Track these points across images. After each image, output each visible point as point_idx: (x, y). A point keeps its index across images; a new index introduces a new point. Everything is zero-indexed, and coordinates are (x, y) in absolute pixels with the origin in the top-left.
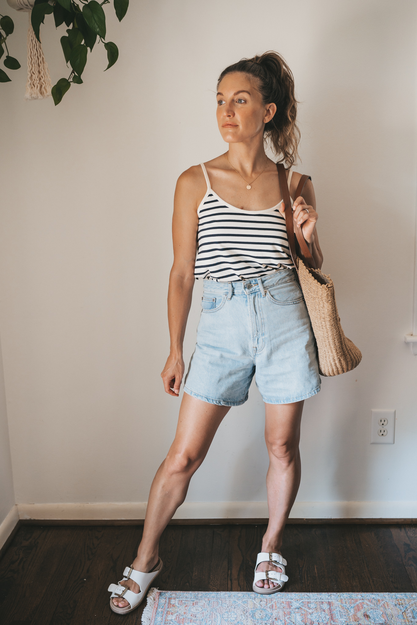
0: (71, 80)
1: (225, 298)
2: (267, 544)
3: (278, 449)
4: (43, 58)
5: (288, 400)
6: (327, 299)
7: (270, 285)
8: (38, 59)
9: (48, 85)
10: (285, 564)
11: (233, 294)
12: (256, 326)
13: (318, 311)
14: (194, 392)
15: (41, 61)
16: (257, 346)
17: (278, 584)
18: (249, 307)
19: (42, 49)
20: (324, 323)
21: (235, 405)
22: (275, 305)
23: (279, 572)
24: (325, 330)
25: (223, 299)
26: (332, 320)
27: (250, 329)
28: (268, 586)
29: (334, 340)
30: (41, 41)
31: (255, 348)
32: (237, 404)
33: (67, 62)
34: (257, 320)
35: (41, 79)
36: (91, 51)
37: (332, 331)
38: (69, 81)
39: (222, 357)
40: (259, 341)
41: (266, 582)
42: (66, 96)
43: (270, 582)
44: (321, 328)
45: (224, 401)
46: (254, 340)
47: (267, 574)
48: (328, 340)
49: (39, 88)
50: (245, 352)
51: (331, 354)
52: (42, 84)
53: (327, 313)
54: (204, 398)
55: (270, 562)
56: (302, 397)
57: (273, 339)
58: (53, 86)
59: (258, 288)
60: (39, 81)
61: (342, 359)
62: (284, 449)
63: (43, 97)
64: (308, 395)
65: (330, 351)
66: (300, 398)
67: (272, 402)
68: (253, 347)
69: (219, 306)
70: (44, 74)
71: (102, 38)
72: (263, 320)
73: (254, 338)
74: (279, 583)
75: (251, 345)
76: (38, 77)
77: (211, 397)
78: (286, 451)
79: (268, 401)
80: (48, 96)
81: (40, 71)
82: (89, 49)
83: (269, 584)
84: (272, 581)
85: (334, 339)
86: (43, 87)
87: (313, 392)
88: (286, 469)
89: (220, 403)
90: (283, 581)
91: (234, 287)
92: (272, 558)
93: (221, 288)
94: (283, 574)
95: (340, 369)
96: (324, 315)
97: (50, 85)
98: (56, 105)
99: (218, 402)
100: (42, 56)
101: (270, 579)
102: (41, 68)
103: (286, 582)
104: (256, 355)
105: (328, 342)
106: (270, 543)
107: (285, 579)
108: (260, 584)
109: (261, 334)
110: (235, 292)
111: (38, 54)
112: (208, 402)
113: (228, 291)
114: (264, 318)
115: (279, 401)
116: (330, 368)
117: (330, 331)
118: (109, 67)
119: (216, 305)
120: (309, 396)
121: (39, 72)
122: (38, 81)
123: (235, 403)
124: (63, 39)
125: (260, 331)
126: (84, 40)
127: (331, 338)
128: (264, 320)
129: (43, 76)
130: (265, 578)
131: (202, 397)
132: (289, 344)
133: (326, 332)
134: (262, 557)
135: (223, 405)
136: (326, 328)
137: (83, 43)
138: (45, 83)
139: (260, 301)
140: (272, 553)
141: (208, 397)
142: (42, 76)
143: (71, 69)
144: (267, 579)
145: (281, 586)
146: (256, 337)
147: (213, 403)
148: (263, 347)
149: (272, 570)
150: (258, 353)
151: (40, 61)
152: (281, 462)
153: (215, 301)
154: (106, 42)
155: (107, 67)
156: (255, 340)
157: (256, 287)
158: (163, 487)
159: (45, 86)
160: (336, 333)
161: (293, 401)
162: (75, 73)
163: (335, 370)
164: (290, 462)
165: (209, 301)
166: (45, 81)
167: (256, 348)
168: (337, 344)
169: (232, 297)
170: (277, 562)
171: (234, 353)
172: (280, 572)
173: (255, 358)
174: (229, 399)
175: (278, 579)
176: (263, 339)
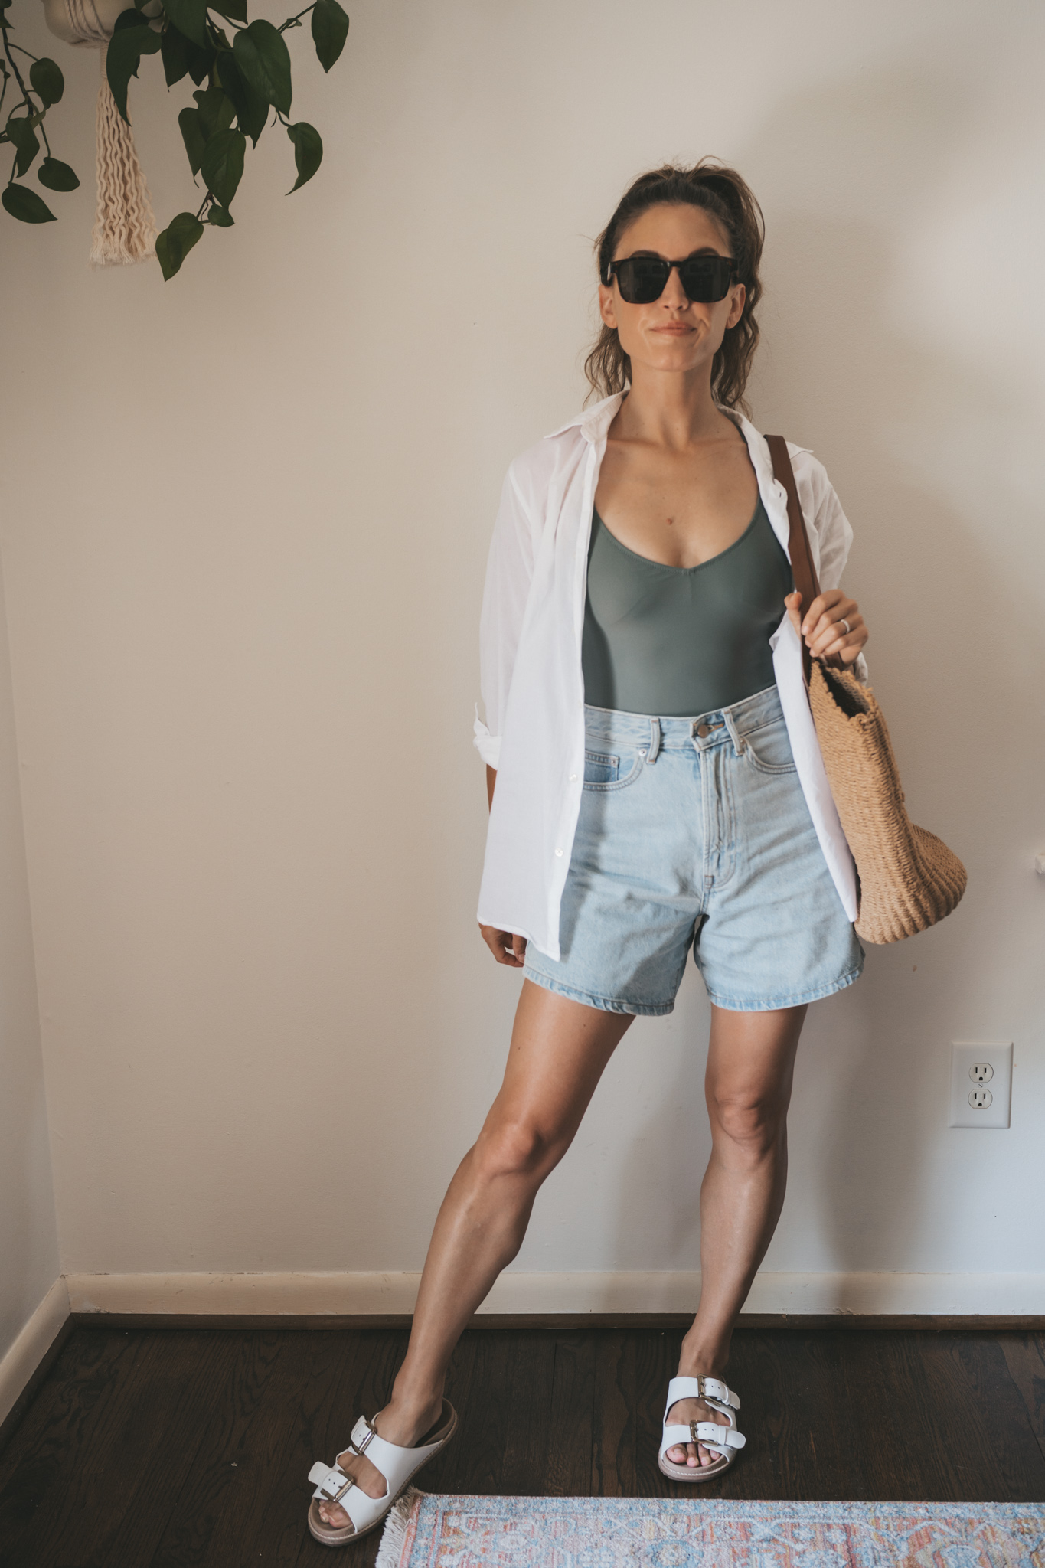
0: (205, 217)
1: (642, 759)
2: (695, 1355)
3: (737, 1117)
4: (135, 164)
5: (780, 1001)
6: (866, 752)
7: (751, 727)
8: (124, 165)
9: (148, 230)
10: (737, 1405)
11: (661, 749)
12: (717, 827)
13: (851, 783)
14: (559, 983)
15: (129, 170)
16: (715, 874)
17: (721, 1455)
18: (703, 780)
19: (132, 141)
20: (867, 811)
21: (656, 1013)
22: (761, 774)
23: (722, 1425)
24: (872, 829)
25: (636, 760)
26: (885, 802)
27: (703, 833)
28: (697, 1460)
29: (895, 852)
30: (131, 121)
31: (710, 879)
32: (659, 1011)
33: (195, 174)
34: (720, 813)
35: (129, 216)
36: (254, 147)
37: (888, 829)
38: (199, 219)
39: (630, 898)
40: (721, 861)
41: (690, 1449)
42: (193, 258)
43: (701, 1450)
44: (863, 824)
45: (629, 1003)
46: (709, 859)
47: (694, 1431)
48: (882, 853)
49: (124, 237)
50: (685, 887)
51: (893, 889)
52: (133, 228)
53: (872, 786)
54: (584, 996)
55: (700, 1400)
56: (818, 991)
57: (754, 855)
58: (159, 233)
59: (724, 734)
60: (126, 219)
61: (921, 897)
62: (752, 1117)
63: (136, 260)
64: (830, 988)
65: (889, 881)
66: (813, 995)
67: (734, 1005)
68: (706, 876)
69: (626, 777)
70: (136, 202)
71: (281, 113)
72: (732, 812)
73: (710, 854)
74: (723, 1451)
75: (701, 870)
76: (122, 211)
77: (601, 994)
78: (757, 1125)
79: (724, 1002)
80: (147, 256)
81: (129, 194)
82: (248, 139)
83: (700, 1455)
84: (706, 1446)
85: (895, 849)
86: (135, 233)
87: (844, 980)
88: (753, 1169)
89: (621, 1007)
90: (732, 1447)
91: (664, 731)
92: (705, 1391)
93: (633, 731)
94: (733, 1429)
95: (919, 921)
96: (866, 793)
97: (151, 230)
98: (166, 280)
99: (616, 1005)
100: (133, 157)
101: (700, 1442)
102: (131, 188)
103: (739, 1450)
104: (709, 893)
105: (881, 859)
106: (700, 1353)
107: (738, 1441)
108: (677, 1456)
109: (726, 844)
110: (665, 745)
111: (122, 152)
112: (595, 1007)
113: (651, 741)
114: (736, 806)
115: (756, 1003)
116: (893, 923)
117: (883, 830)
118: (299, 184)
119: (621, 775)
120: (834, 990)
121: (126, 198)
122: (122, 220)
123: (655, 1008)
124: (186, 116)
125: (726, 838)
126: (236, 117)
127: (888, 847)
128: (737, 812)
129: (135, 208)
130: (688, 1439)
131: (580, 994)
132: (789, 867)
133: (873, 833)
134: (682, 1388)
135: (628, 1012)
136: (874, 825)
137: (234, 125)
138: (141, 225)
139: (731, 765)
140: (704, 1378)
141: (595, 995)
142: (132, 208)
143: (204, 190)
144: (693, 1442)
145: (728, 1460)
146: (715, 851)
147: (604, 1009)
148: (729, 877)
149: (706, 1420)
150: (716, 888)
151: (126, 169)
152: (743, 1150)
153: (617, 764)
154: (292, 123)
155: (293, 186)
156: (712, 858)
157: (719, 731)
158: (471, 1210)
159: (140, 232)
160: (899, 832)
161: (794, 1002)
162: (215, 199)
163: (907, 926)
164: (763, 1151)
165: (601, 764)
166: (141, 220)
167: (713, 877)
168: (904, 861)
169: (658, 755)
170: (718, 1399)
171: (659, 890)
172: (725, 1425)
173: (706, 899)
174: (641, 999)
175: (721, 1442)
176: (731, 857)
